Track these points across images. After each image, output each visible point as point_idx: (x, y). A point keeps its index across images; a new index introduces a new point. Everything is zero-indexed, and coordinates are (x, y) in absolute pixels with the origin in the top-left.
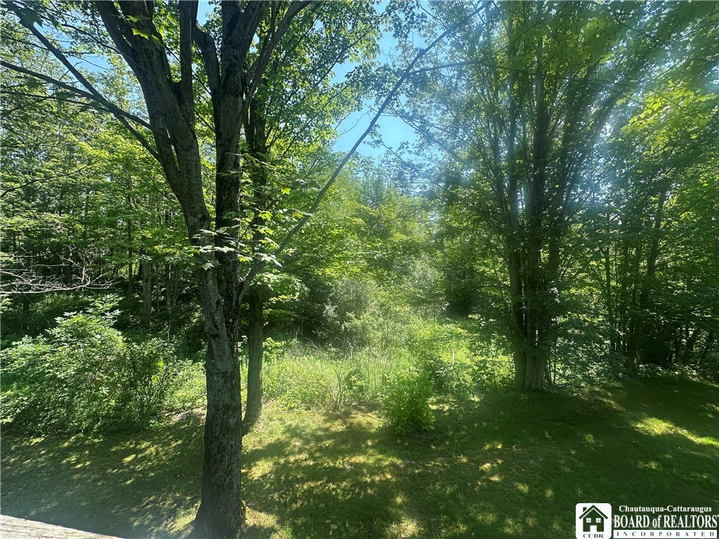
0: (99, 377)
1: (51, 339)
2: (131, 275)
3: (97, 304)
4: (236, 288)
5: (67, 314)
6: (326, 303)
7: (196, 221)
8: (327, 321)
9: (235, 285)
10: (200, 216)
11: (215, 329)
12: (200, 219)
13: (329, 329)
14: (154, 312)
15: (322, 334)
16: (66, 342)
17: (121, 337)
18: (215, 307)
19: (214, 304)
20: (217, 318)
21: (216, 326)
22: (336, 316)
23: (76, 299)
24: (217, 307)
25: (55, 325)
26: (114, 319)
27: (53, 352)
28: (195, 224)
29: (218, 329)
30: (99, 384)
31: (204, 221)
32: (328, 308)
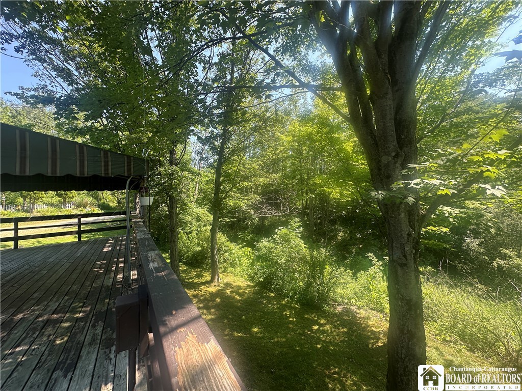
0: (295, 267)
1: (274, 241)
2: (303, 206)
3: (292, 223)
4: (418, 220)
5: (280, 228)
6: (466, 236)
7: (390, 159)
8: (468, 255)
9: (416, 218)
10: (393, 154)
11: (404, 259)
12: (394, 157)
13: (473, 263)
14: (315, 230)
15: (462, 267)
16: (280, 243)
17: (303, 244)
18: (406, 239)
19: (405, 236)
20: (406, 249)
21: (405, 256)
22: (482, 250)
23: (279, 219)
24: (408, 239)
25: (276, 234)
26: (300, 233)
27: (276, 248)
28: (388, 162)
29: (407, 259)
30: (294, 271)
31: (397, 158)
32: (468, 240)
